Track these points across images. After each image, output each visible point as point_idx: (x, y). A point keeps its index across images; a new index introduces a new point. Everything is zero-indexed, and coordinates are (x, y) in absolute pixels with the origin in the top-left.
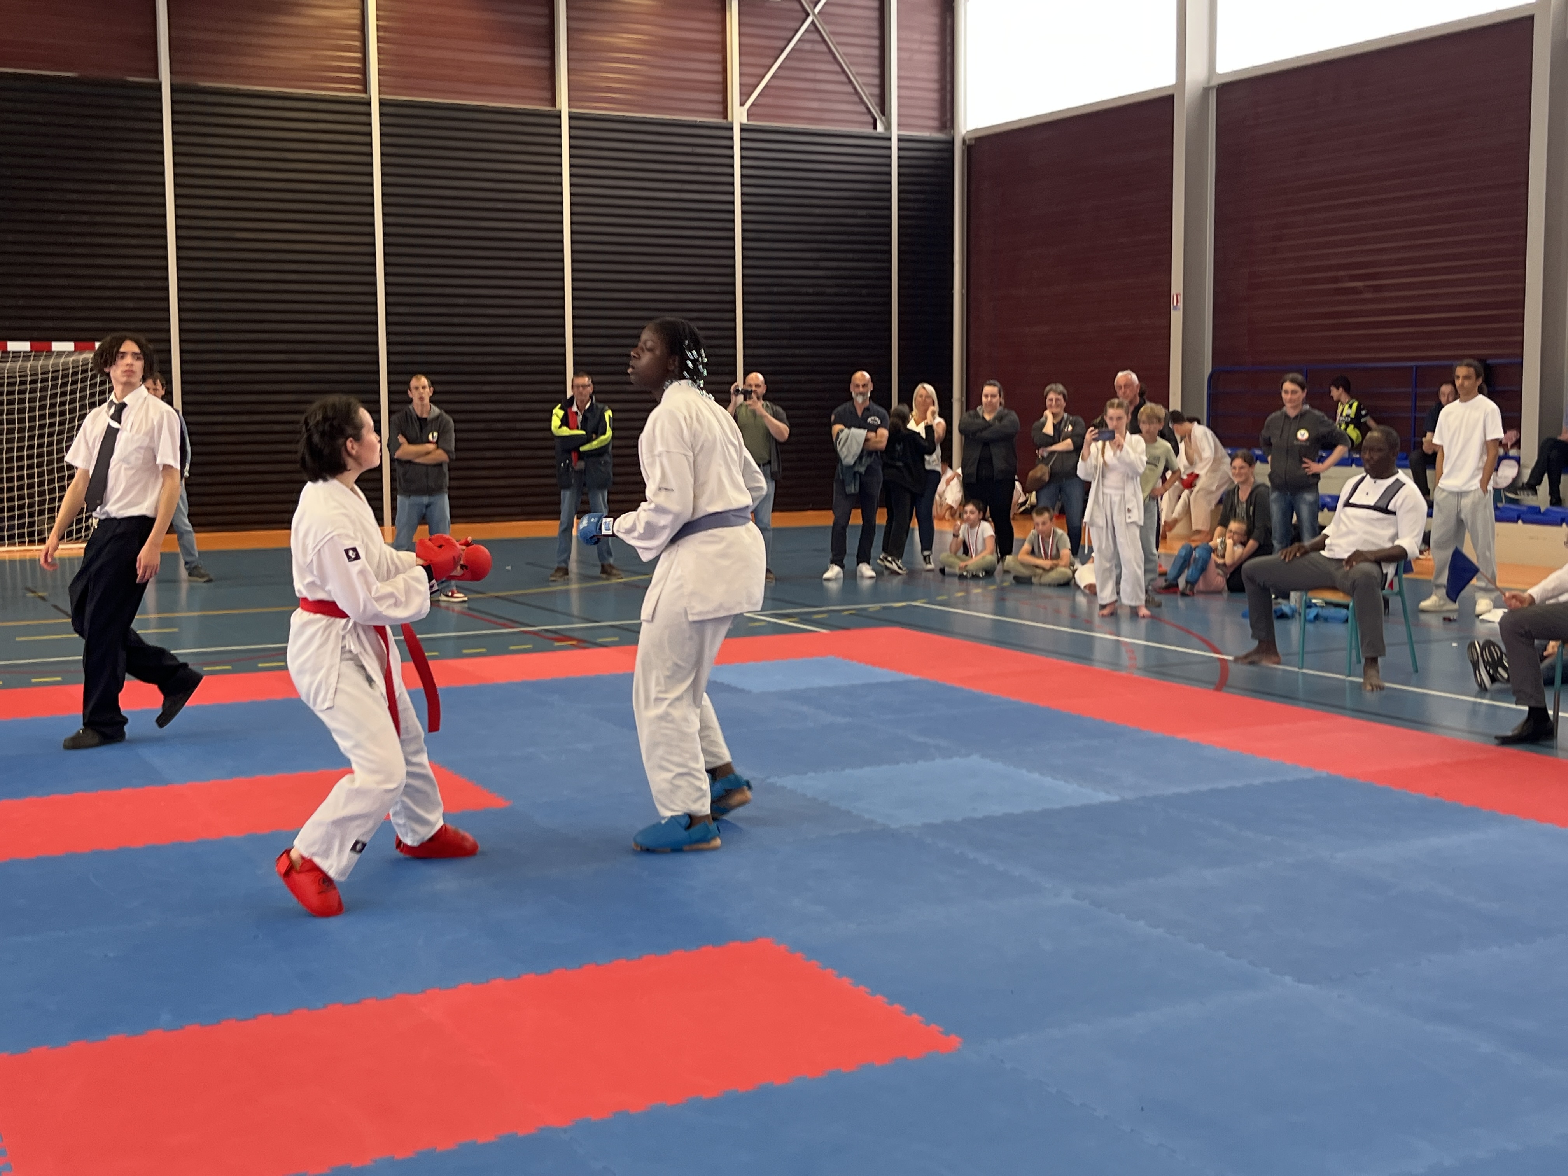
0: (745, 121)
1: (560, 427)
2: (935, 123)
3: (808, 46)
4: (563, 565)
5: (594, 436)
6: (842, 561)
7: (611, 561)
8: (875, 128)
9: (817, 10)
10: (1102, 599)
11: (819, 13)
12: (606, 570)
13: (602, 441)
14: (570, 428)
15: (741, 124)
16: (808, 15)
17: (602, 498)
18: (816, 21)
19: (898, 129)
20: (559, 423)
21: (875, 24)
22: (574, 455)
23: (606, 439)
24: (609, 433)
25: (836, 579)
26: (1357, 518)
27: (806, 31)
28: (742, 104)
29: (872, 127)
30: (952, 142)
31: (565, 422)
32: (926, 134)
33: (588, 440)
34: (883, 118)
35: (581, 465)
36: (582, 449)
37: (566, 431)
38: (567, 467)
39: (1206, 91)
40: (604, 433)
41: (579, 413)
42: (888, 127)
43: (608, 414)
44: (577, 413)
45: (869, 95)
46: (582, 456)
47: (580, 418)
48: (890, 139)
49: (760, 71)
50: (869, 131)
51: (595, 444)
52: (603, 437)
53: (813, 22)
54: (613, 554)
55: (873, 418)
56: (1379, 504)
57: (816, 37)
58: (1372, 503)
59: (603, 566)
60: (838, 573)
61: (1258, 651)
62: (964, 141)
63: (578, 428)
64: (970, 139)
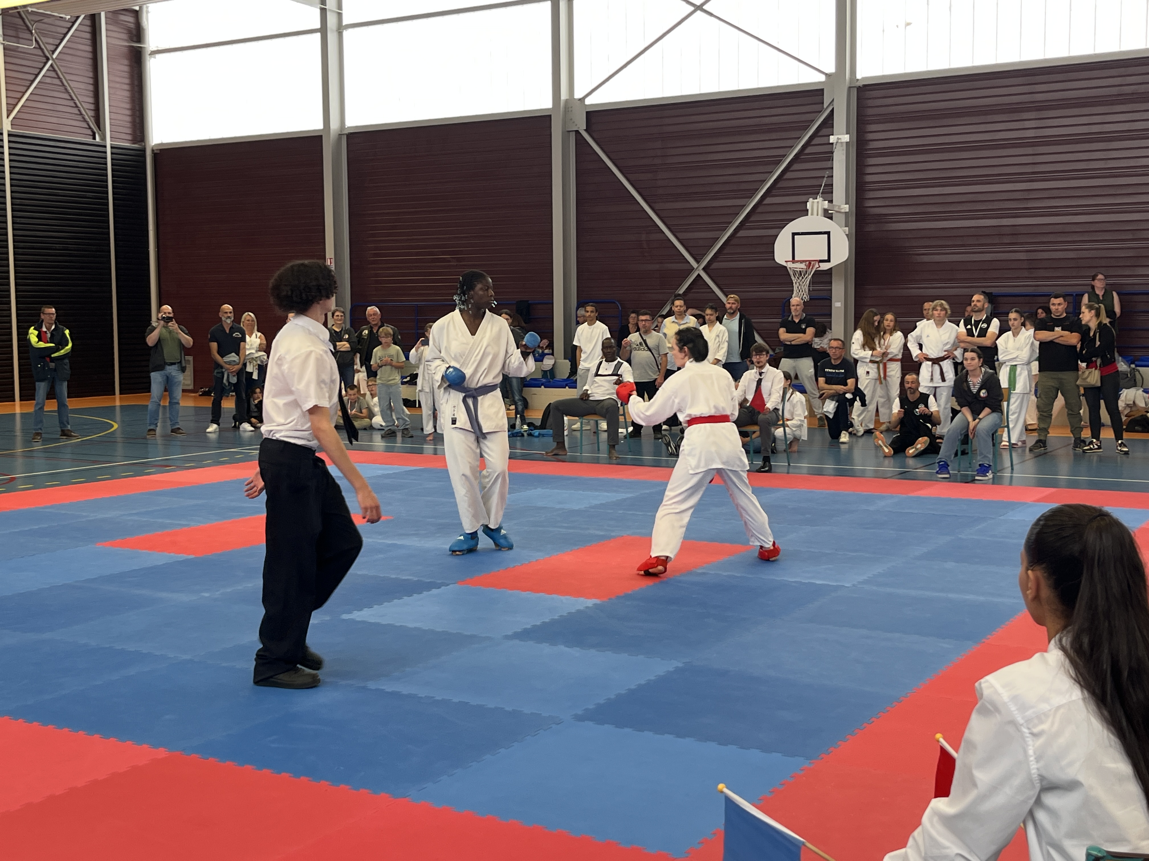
0: (10, 129)
1: (38, 342)
2: (129, 137)
3: (48, 80)
4: (40, 431)
5: (60, 347)
6: (218, 420)
7: (69, 427)
8: (94, 138)
9: (54, 56)
10: (427, 431)
11: (56, 58)
12: (66, 434)
13: (67, 350)
14: (45, 343)
15: (8, 131)
16: (48, 59)
17: (64, 388)
18: (54, 63)
19: (111, 141)
20: (37, 340)
21: (90, 68)
22: (48, 359)
23: (69, 349)
24: (70, 345)
25: (215, 432)
26: (605, 380)
27: (48, 70)
28: (8, 117)
29: (91, 137)
30: (144, 150)
31: (40, 337)
32: (127, 145)
33: (58, 350)
34: (100, 132)
35: (52, 365)
36: (53, 356)
37: (42, 345)
38: (43, 367)
39: (340, 135)
40: (67, 345)
41: (48, 332)
42: (103, 138)
43: (67, 332)
44: (46, 332)
45: (89, 115)
46: (53, 360)
47: (49, 335)
48: (105, 147)
49: (18, 95)
50: (90, 140)
51: (62, 352)
52: (67, 348)
53: (51, 65)
54: (70, 423)
55: (236, 333)
56: (614, 373)
57: (53, 74)
58: (610, 373)
59: (62, 431)
60: (216, 429)
61: (558, 448)
62: (153, 150)
63: (48, 343)
64: (156, 150)
